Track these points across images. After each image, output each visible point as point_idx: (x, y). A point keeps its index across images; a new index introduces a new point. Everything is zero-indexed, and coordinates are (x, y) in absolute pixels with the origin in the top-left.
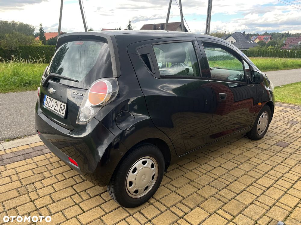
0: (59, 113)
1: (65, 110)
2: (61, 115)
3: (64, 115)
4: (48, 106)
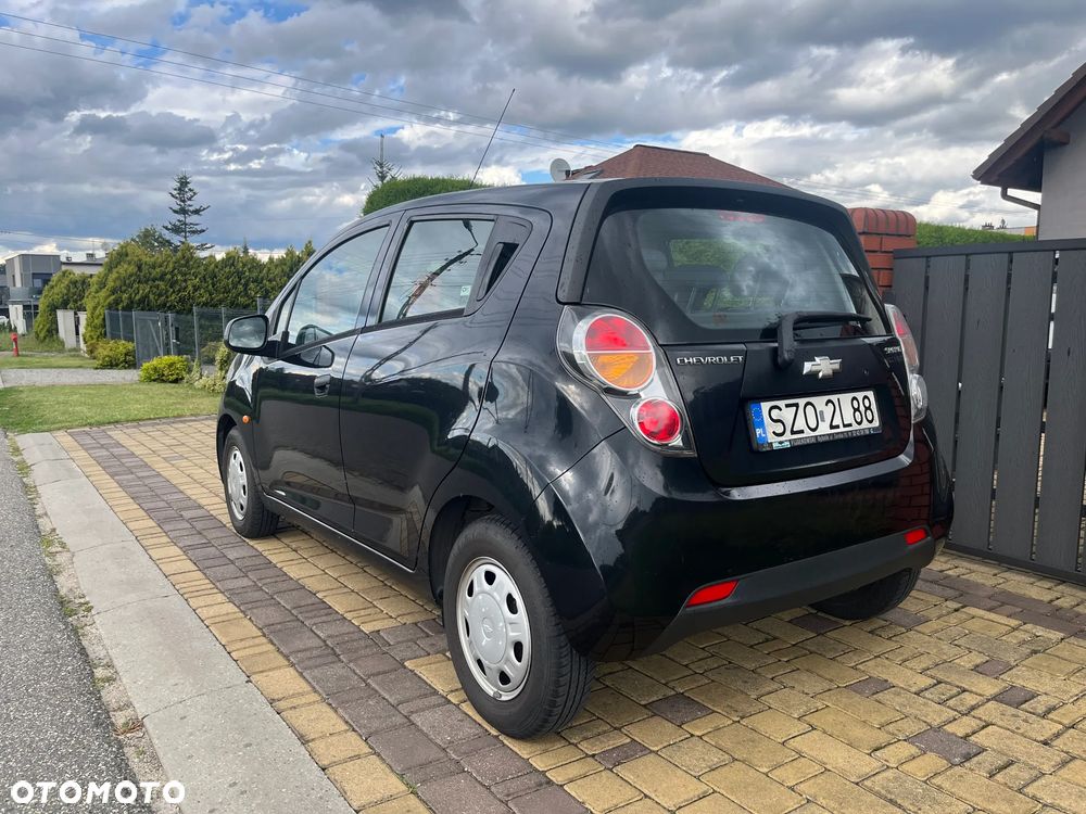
0: (855, 427)
1: (874, 407)
2: (869, 429)
3: (876, 423)
4: (793, 432)
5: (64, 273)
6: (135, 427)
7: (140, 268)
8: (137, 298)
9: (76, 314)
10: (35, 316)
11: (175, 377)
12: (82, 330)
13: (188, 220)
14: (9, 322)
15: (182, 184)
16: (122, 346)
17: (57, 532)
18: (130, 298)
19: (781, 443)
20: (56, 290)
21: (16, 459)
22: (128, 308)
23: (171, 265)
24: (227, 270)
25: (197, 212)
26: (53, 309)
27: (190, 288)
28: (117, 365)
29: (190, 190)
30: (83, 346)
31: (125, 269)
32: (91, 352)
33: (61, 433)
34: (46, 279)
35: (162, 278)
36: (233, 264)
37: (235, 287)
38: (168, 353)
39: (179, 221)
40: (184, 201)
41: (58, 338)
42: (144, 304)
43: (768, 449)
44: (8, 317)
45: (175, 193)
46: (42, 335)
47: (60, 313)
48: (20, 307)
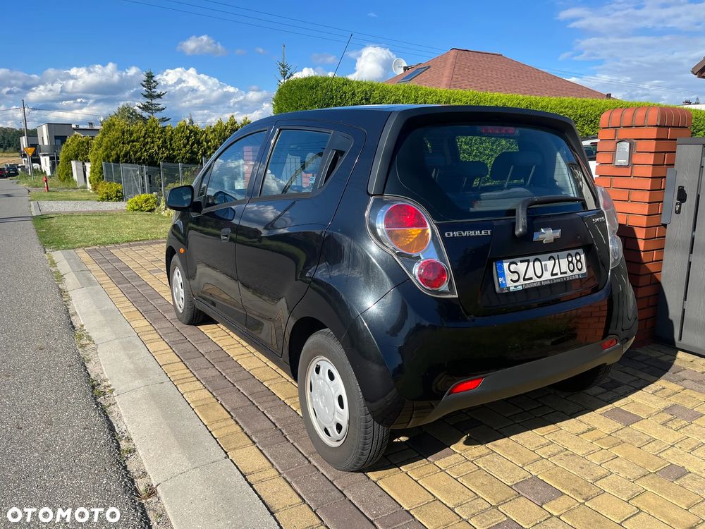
0: (569, 274)
1: (583, 259)
2: (579, 275)
3: (584, 270)
4: (525, 279)
5: (75, 136)
6: (127, 246)
7: (123, 133)
8: (122, 153)
9: (83, 164)
10: (58, 164)
11: (149, 208)
12: (88, 174)
13: (154, 102)
14: (41, 168)
15: (148, 77)
16: (115, 186)
17: (85, 328)
18: (117, 154)
19: (515, 287)
20: (70, 147)
21: (53, 270)
22: (117, 161)
23: (143, 132)
24: (180, 135)
25: (159, 96)
26: (69, 160)
27: (156, 148)
28: (111, 199)
29: (154, 81)
30: (89, 185)
31: (114, 134)
32: (95, 189)
33: (80, 250)
34: (63, 139)
35: (137, 140)
36: (183, 131)
37: (185, 147)
38: (144, 192)
39: (148, 102)
40: (150, 89)
41: (73, 180)
42: (127, 159)
43: (507, 291)
44: (40, 164)
45: (144, 83)
46: (62, 177)
47: (73, 163)
48: (48, 158)
